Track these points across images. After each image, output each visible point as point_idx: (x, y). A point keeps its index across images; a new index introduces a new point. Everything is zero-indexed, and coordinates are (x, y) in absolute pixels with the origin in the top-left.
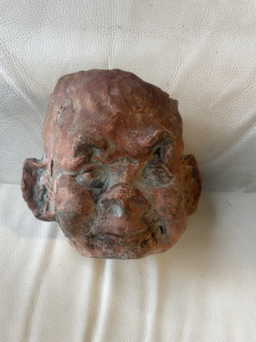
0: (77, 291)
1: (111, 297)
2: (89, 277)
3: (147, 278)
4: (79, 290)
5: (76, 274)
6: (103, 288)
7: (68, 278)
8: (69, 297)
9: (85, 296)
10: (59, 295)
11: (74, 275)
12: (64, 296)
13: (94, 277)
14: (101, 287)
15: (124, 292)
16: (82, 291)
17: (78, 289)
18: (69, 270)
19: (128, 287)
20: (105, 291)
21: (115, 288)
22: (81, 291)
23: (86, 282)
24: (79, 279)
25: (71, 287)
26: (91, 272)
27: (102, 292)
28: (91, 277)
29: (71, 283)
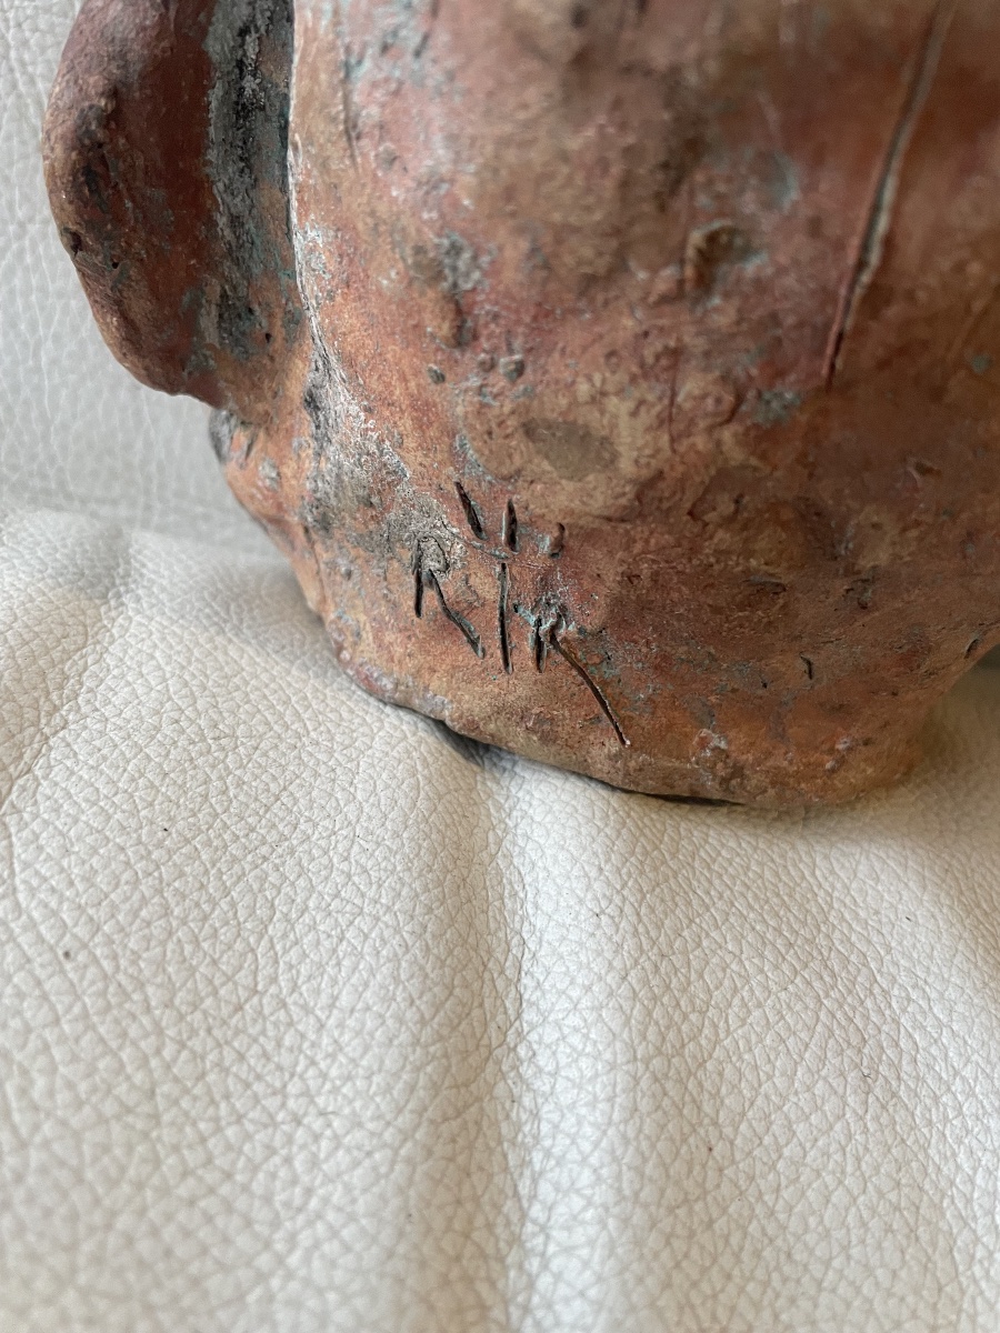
0: (243, 1241)
1: (652, 1305)
2: (388, 1089)
3: (930, 1123)
4: (276, 1224)
5: (241, 1057)
6: (536, 1211)
7: (152, 1094)
8: (149, 1309)
9: (346, 1299)
10: (26, 1283)
11: (219, 1064)
12: (85, 1294)
13: (435, 1088)
14: (509, 1206)
15: (757, 1254)
16: (305, 1239)
17: (261, 1214)
18: (168, 1004)
19: (790, 1208)
20: (568, 1250)
21: (671, 1210)
22: (292, 1240)
23: (358, 1135)
24: (272, 1103)
25: (183, 1191)
26: (404, 1037)
27: (534, 1264)
28: (412, 1088)
29: (176, 1148)
